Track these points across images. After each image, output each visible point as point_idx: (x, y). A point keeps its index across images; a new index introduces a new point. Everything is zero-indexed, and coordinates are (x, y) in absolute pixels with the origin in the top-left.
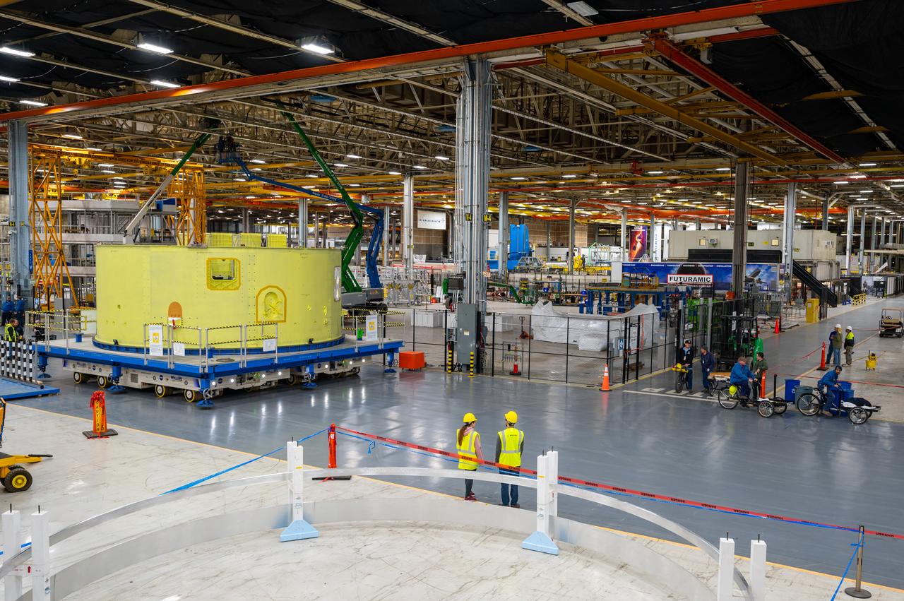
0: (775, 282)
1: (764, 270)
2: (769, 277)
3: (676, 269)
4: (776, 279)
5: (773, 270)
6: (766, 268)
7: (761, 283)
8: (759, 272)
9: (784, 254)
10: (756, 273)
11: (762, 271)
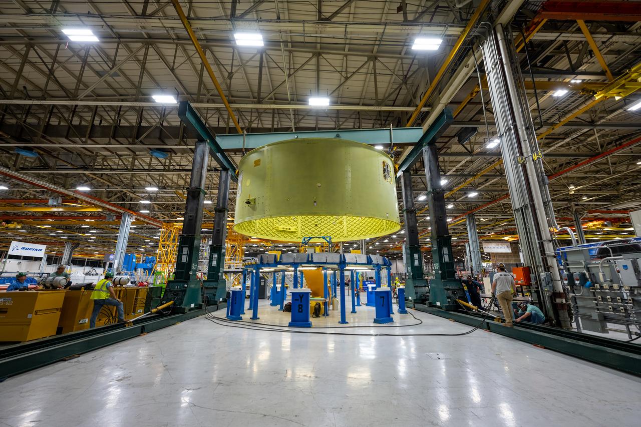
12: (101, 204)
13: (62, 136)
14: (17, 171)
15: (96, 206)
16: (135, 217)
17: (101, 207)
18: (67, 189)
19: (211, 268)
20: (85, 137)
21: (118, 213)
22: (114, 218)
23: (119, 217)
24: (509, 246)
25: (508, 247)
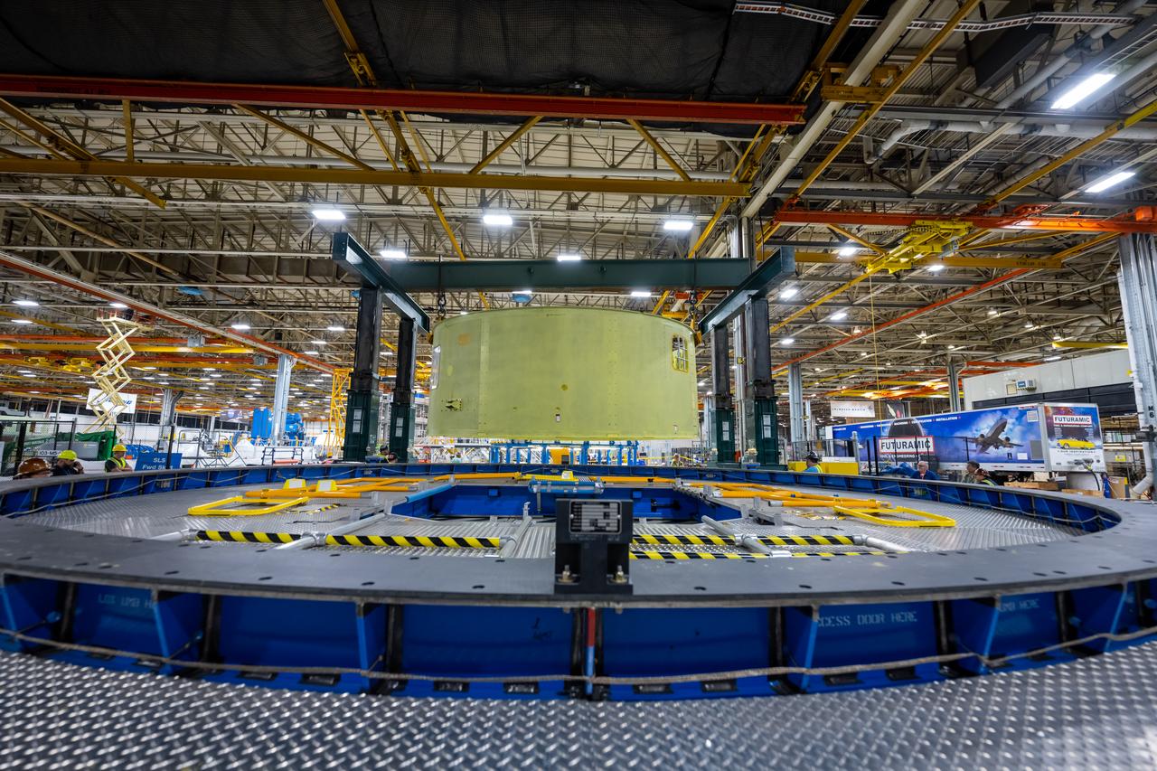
0: (1039, 443)
1: (1014, 420)
2: (1024, 434)
3: (887, 431)
4: (1039, 436)
5: (1031, 417)
6: (1016, 414)
7: (1011, 445)
8: (1004, 425)
9: (1137, 386)
10: (1001, 427)
11: (1010, 421)
12: (255, 344)
13: (241, 273)
14: (164, 308)
15: (246, 346)
16: (295, 360)
17: (252, 347)
18: (216, 326)
19: (392, 437)
20: (271, 274)
21: (274, 354)
22: (266, 360)
23: (274, 359)
24: (873, 407)
25: (870, 408)
